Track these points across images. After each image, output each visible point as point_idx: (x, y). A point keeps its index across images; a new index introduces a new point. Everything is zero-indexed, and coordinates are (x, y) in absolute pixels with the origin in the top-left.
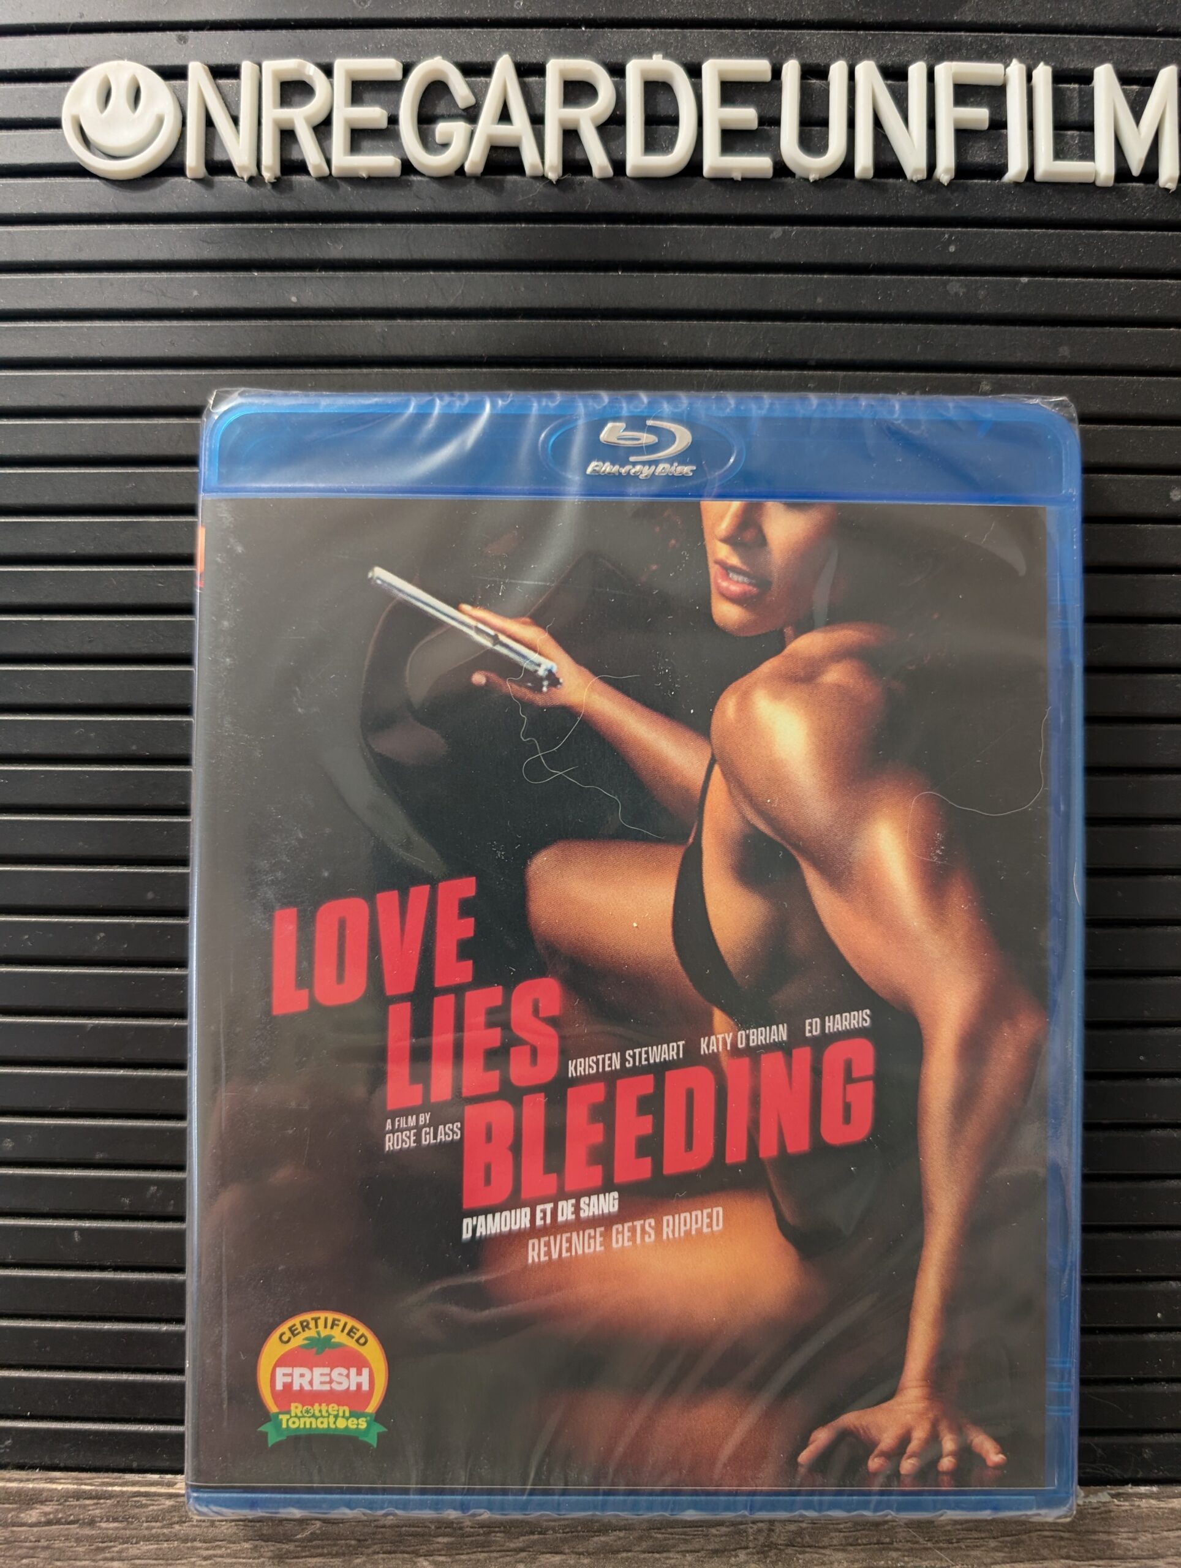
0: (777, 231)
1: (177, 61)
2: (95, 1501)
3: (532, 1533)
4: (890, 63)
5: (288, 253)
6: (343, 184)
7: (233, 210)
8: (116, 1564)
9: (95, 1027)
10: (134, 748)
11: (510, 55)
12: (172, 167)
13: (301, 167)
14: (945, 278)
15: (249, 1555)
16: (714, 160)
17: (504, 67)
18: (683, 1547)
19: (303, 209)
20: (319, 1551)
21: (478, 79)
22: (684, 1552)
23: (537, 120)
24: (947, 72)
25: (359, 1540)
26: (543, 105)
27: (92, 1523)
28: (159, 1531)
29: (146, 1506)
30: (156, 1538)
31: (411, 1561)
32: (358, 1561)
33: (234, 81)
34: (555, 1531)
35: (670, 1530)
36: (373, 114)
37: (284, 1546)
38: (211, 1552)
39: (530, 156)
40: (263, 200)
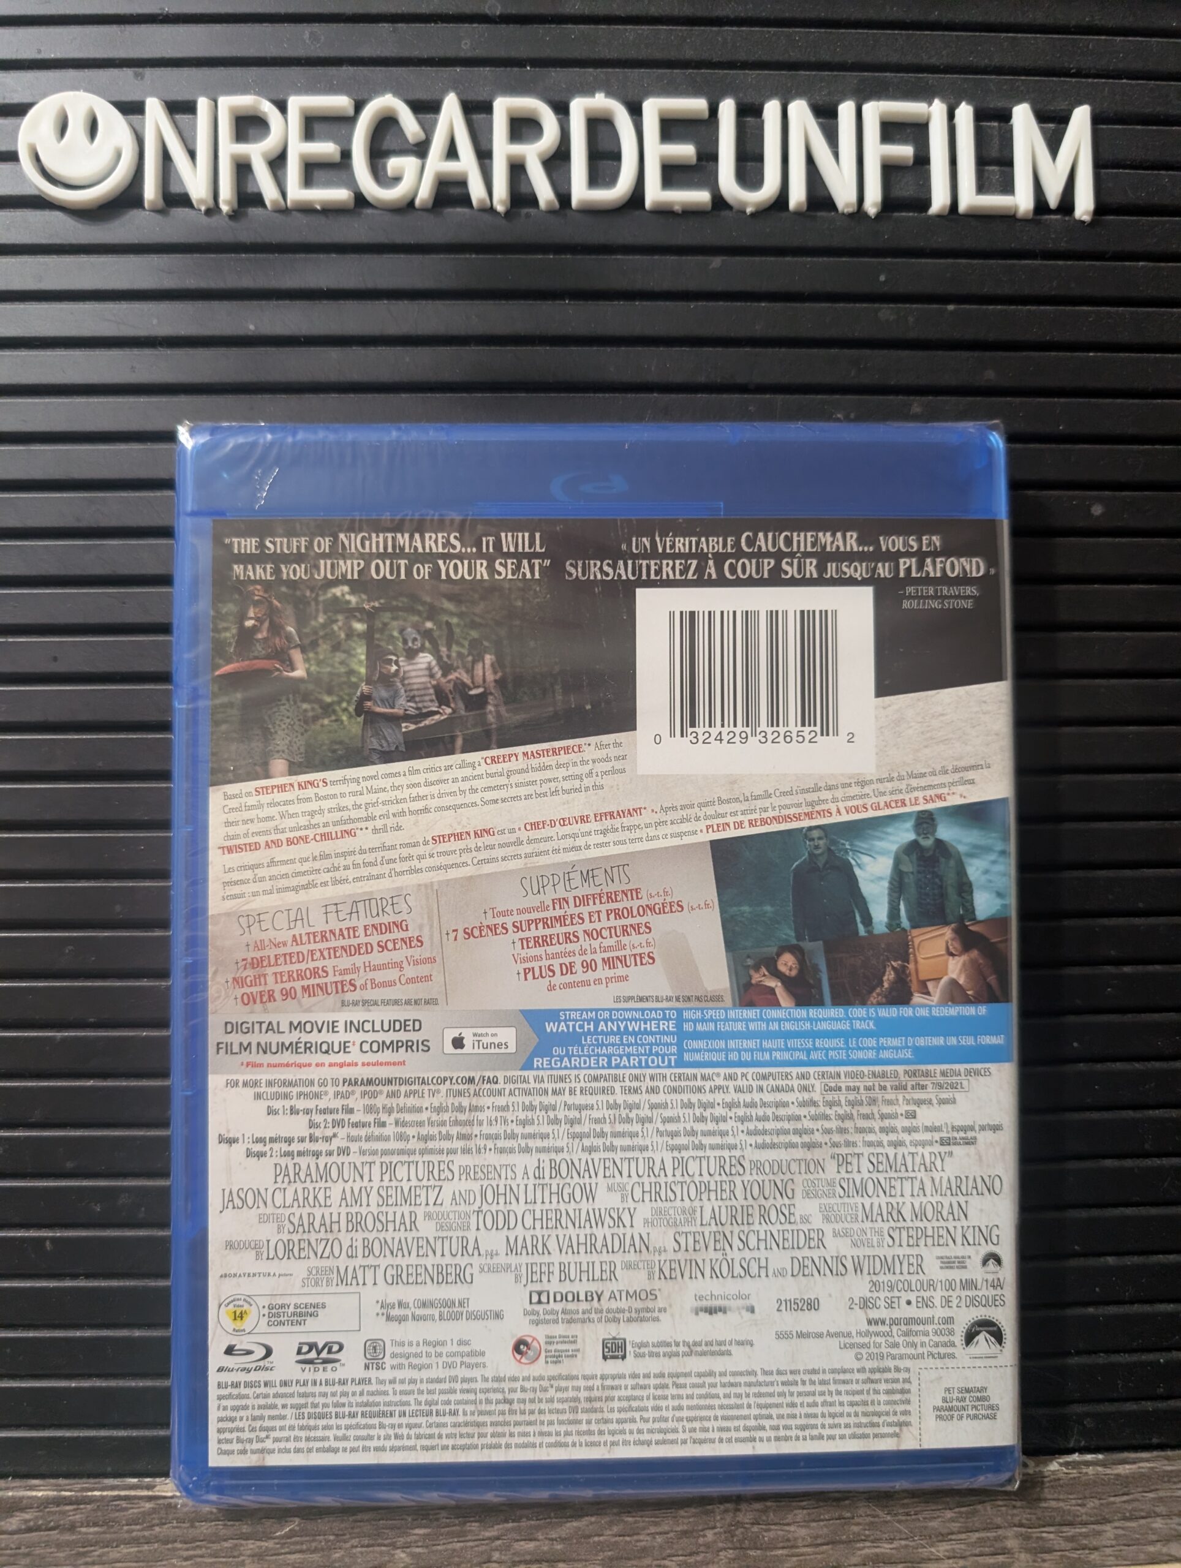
0: (717, 262)
1: (134, 96)
2: (75, 1507)
3: (506, 1521)
4: (820, 103)
5: (247, 282)
6: (298, 215)
7: (192, 242)
9: (64, 1040)
10: (100, 764)
11: (458, 94)
13: (257, 200)
14: (876, 305)
15: (229, 1554)
16: (655, 193)
17: (451, 105)
18: (652, 1530)
19: (259, 240)
20: (298, 1547)
21: (428, 116)
23: (484, 155)
24: (874, 110)
25: (337, 1535)
26: (490, 141)
27: (72, 1528)
28: (139, 1533)
29: (126, 1509)
30: (136, 1541)
31: (388, 1553)
32: (337, 1555)
33: (190, 117)
34: (529, 1519)
35: (640, 1513)
36: (326, 148)
37: (263, 1544)
38: (191, 1553)
39: (477, 191)
40: (221, 230)
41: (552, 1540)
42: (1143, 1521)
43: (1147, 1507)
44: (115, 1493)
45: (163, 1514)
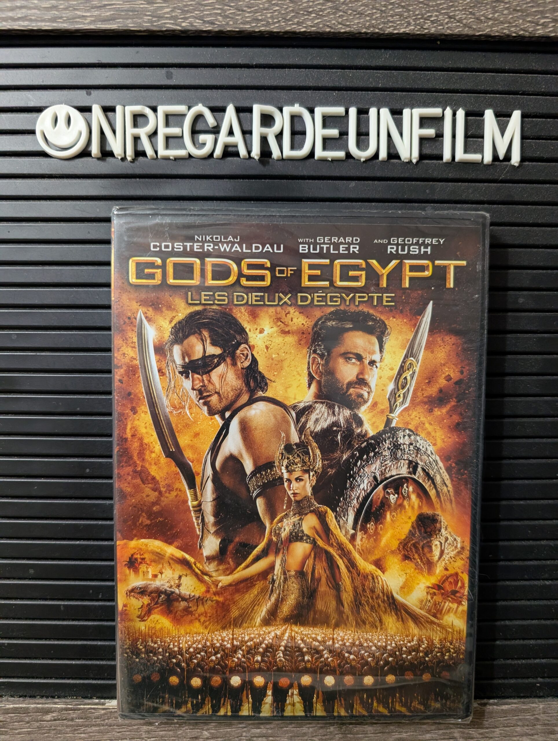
0: (353, 184)
1: (86, 104)
2: (73, 711)
5: (139, 192)
7: (114, 173)
8: (82, 735)
11: (233, 104)
12: (85, 153)
13: (143, 154)
15: (136, 731)
16: (319, 153)
17: (230, 110)
19: (144, 172)
20: (164, 729)
21: (219, 114)
22: (309, 728)
23: (247, 133)
27: (72, 720)
28: (99, 722)
29: (94, 713)
30: (98, 725)
32: (180, 732)
33: (113, 113)
36: (175, 130)
38: (121, 730)
39: (243, 151)
40: (127, 168)
41: (267, 729)
42: (512, 728)
43: (514, 722)
44: (89, 706)
45: (109, 715)
